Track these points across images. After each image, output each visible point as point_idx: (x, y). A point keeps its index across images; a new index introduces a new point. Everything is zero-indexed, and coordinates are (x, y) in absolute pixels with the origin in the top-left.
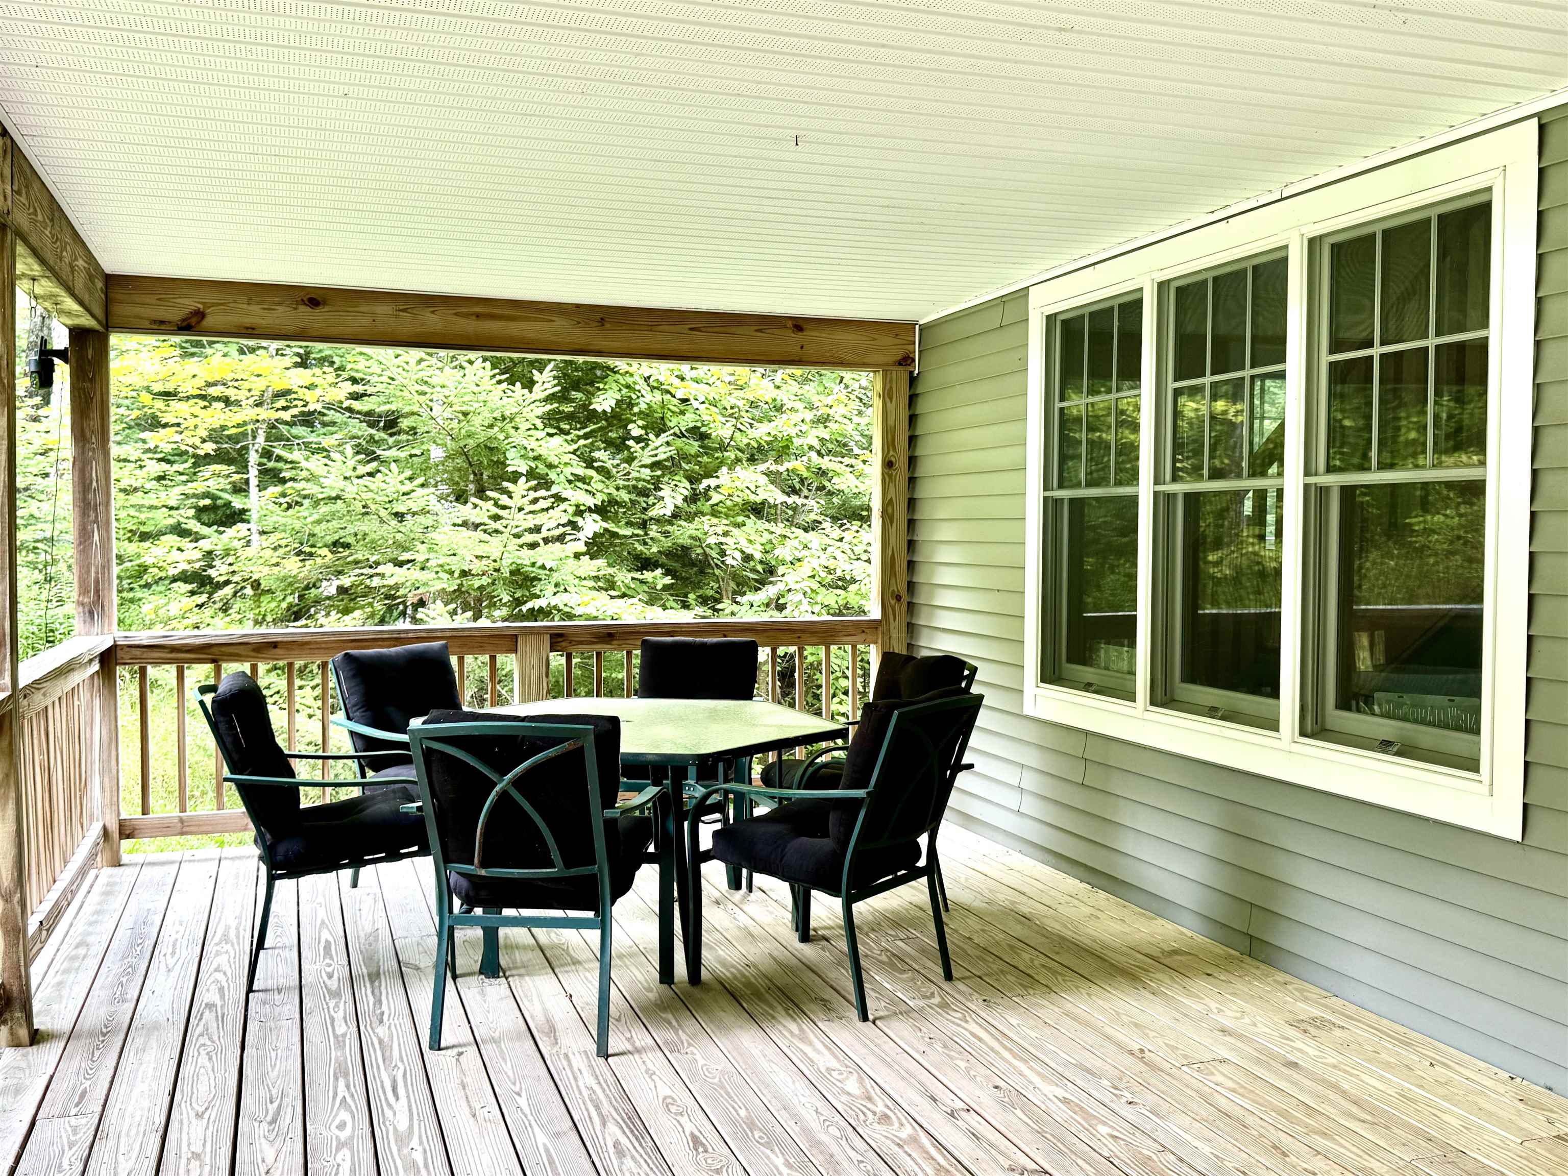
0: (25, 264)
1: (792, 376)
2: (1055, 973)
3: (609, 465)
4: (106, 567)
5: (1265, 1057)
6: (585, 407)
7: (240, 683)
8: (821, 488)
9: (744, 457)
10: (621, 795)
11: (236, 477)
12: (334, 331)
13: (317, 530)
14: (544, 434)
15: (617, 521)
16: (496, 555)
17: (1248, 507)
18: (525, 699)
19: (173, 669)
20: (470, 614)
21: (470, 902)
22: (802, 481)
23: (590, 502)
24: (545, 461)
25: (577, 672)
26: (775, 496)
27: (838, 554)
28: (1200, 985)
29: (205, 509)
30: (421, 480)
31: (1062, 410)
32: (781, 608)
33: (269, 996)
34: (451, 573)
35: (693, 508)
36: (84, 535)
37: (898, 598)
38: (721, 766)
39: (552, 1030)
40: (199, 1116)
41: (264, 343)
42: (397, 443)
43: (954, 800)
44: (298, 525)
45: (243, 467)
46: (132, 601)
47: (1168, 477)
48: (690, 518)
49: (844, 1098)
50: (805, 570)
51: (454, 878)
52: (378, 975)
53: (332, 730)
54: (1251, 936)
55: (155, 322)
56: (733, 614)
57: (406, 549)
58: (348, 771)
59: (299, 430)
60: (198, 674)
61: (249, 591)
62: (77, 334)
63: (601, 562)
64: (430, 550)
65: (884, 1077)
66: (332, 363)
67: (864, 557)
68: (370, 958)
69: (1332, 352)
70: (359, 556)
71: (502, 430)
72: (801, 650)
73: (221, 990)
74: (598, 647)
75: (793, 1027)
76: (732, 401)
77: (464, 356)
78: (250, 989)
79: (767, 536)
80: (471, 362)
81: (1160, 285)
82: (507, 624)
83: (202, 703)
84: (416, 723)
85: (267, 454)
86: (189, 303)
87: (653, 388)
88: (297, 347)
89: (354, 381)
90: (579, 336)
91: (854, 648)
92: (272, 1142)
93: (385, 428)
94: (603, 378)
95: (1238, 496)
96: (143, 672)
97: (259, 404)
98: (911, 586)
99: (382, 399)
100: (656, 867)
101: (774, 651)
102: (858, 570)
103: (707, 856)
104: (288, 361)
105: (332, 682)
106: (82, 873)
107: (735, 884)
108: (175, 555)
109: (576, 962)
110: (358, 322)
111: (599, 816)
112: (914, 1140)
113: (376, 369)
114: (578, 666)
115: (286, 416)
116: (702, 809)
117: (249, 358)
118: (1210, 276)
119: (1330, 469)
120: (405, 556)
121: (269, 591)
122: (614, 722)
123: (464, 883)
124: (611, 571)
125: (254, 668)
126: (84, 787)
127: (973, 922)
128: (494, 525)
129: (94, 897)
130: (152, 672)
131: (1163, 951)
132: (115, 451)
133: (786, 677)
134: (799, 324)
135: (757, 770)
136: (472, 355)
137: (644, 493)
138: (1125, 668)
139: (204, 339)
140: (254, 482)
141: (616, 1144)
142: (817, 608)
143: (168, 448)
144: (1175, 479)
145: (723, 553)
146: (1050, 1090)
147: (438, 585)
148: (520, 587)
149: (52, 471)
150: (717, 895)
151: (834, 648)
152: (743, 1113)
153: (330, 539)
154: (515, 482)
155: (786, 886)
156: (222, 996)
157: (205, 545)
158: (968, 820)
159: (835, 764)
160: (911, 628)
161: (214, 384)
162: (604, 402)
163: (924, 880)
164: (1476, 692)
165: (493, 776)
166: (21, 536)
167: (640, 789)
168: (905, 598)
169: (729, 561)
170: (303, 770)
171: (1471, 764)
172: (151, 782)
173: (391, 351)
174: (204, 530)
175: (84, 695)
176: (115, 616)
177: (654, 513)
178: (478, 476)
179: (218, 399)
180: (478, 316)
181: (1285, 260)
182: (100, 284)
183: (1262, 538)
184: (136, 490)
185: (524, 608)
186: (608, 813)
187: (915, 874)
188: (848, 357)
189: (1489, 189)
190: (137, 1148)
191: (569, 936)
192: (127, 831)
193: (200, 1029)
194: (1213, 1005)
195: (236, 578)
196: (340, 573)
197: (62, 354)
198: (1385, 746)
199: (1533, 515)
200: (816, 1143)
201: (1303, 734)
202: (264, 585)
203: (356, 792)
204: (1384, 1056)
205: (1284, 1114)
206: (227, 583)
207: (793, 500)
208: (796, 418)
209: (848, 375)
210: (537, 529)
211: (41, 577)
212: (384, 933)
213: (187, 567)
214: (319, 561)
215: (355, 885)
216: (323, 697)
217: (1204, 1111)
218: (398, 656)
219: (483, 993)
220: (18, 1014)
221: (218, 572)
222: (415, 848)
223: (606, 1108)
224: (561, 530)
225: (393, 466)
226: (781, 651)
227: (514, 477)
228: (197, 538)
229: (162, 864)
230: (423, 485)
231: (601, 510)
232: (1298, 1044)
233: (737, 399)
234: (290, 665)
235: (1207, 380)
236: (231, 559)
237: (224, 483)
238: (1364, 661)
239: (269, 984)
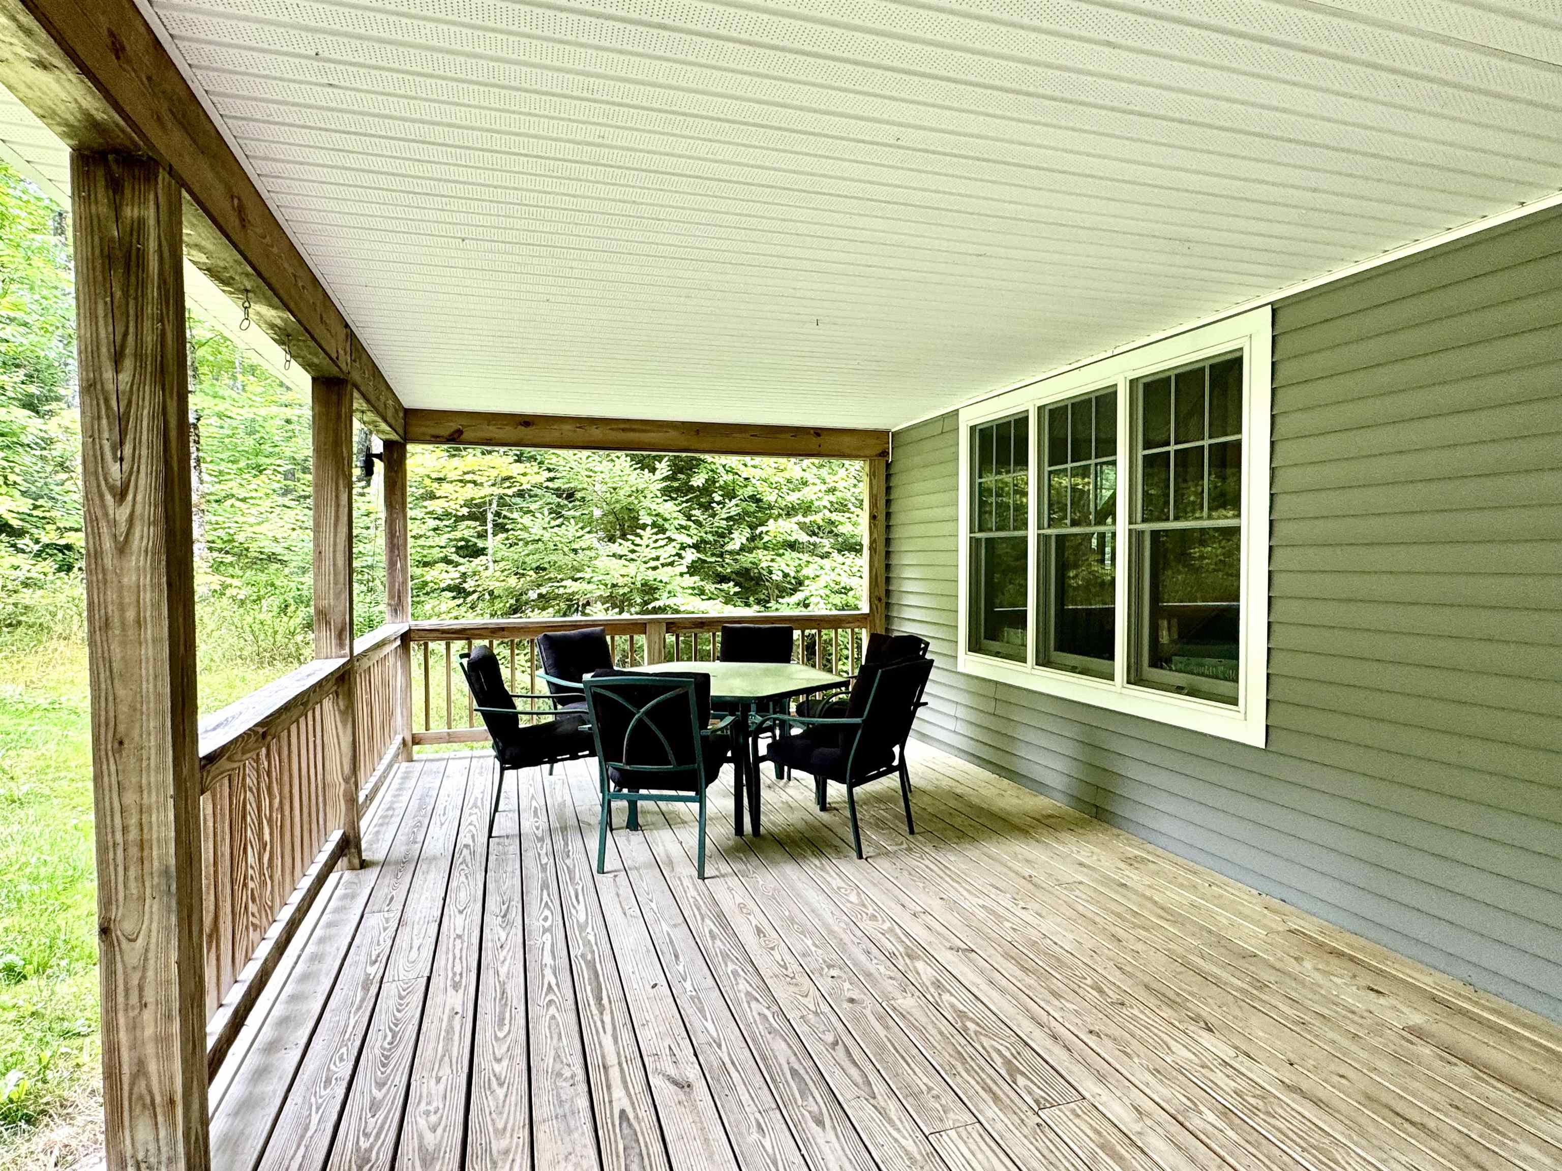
0: (358, 403)
1: (813, 464)
2: (977, 830)
3: (701, 519)
4: (405, 582)
5: (1107, 880)
6: (686, 483)
7: (483, 651)
8: (831, 532)
9: (783, 513)
10: (711, 721)
11: (480, 528)
12: (536, 441)
13: (527, 560)
14: (661, 500)
15: (705, 553)
16: (633, 574)
17: (1094, 542)
18: (650, 663)
19: (443, 643)
20: (617, 610)
21: (620, 784)
22: (819, 528)
23: (690, 541)
24: (662, 517)
25: (682, 645)
26: (803, 537)
27: (842, 572)
28: (1066, 836)
29: (461, 547)
30: (588, 529)
31: (980, 484)
32: (806, 606)
33: (502, 840)
34: (606, 585)
35: (753, 545)
36: (392, 564)
37: (880, 600)
38: (771, 704)
39: (670, 863)
40: (461, 912)
41: (496, 448)
42: (574, 507)
43: (915, 724)
44: (516, 557)
45: (484, 523)
46: (418, 603)
47: (1046, 525)
48: (750, 551)
49: (849, 905)
50: (821, 582)
51: (610, 770)
52: (566, 828)
53: (537, 680)
54: (1097, 807)
55: (433, 436)
56: (777, 609)
57: (579, 571)
58: (545, 705)
59: (518, 500)
60: (458, 646)
61: (487, 597)
62: (388, 444)
63: (697, 578)
64: (593, 571)
65: (873, 892)
66: (536, 460)
67: (858, 574)
68: (561, 817)
69: (1144, 449)
70: (552, 575)
71: (636, 498)
72: (820, 632)
73: (473, 836)
74: (697, 630)
75: (817, 862)
76: (777, 479)
77: (614, 454)
78: (490, 836)
79: (798, 562)
80: (618, 457)
81: (1039, 408)
82: (639, 617)
83: (461, 664)
84: (587, 677)
85: (498, 514)
86: (453, 426)
87: (727, 471)
88: (515, 450)
89: (549, 470)
90: (683, 442)
91: (853, 630)
92: (504, 928)
93: (567, 498)
94: (697, 466)
95: (1088, 537)
96: (426, 645)
97: (493, 485)
98: (888, 593)
99: (565, 480)
100: (732, 765)
101: (803, 633)
102: (854, 582)
103: (764, 759)
104: (511, 459)
105: (536, 650)
106: (390, 766)
107: (780, 776)
108: (444, 575)
109: (684, 822)
110: (553, 434)
111: (697, 734)
112: (891, 930)
113: (562, 462)
114: (683, 642)
115: (510, 492)
116: (760, 729)
117: (488, 457)
118: (1069, 403)
119: (1144, 521)
120: (578, 575)
121: (499, 596)
122: (706, 678)
123: (616, 774)
124: (702, 583)
125: (491, 643)
126: (392, 715)
127: (926, 799)
128: (631, 556)
129: (397, 781)
130: (432, 645)
131: (1043, 816)
132: (410, 513)
133: (810, 649)
134: (818, 432)
135: (793, 707)
136: (619, 453)
137: (722, 536)
138: (1020, 642)
139: (461, 447)
140: (490, 531)
141: (711, 931)
142: (829, 606)
143: (440, 511)
144: (1049, 526)
145: (771, 572)
146: (974, 900)
147: (598, 593)
148: (647, 593)
149: (372, 525)
150: (769, 782)
151: (840, 631)
152: (787, 913)
153: (534, 565)
154: (644, 529)
155: (812, 777)
156: (474, 841)
157: (462, 569)
158: (923, 737)
159: (841, 702)
160: (888, 619)
161: (468, 473)
162: (698, 480)
163: (897, 773)
164: (1237, 658)
165: (633, 710)
166: (356, 564)
167: (722, 718)
168: (884, 600)
169: (774, 577)
170: (520, 705)
171: (1234, 701)
172: (431, 712)
173: (571, 452)
174: (461, 560)
175: (391, 659)
176: (410, 611)
177: (728, 548)
178: (622, 526)
179: (470, 482)
180: (623, 430)
181: (1115, 393)
182: (401, 414)
183: (1102, 561)
184: (421, 536)
185: (650, 607)
186: (704, 732)
187: (891, 770)
188: (847, 451)
189: (1241, 349)
190: (423, 931)
191: (680, 806)
192: (416, 740)
193: (461, 860)
194: (1074, 849)
195: (480, 589)
196: (540, 585)
197: (379, 456)
198: (1179, 690)
199: (1271, 548)
200: (831, 932)
201: (1128, 682)
202: (496, 593)
203: (550, 719)
204: (1180, 880)
205: (1119, 915)
206: (474, 592)
207: (814, 539)
208: (816, 488)
209: (847, 463)
210: (657, 558)
211: (365, 589)
212: (569, 802)
213: (452, 583)
214: (528, 578)
215: (551, 774)
216: (531, 660)
217: (1070, 913)
218: (575, 636)
219: (629, 841)
220: (353, 850)
221: (469, 585)
222: (587, 752)
223: (704, 909)
224: (672, 559)
225: (572, 521)
226: (807, 632)
227: (644, 527)
228: (457, 565)
229: (438, 760)
230: (589, 532)
231: (696, 546)
232: (1127, 873)
233: (780, 478)
234: (512, 641)
235: (1069, 465)
236: (477, 578)
237: (472, 532)
238: (1165, 637)
239: (503, 833)
